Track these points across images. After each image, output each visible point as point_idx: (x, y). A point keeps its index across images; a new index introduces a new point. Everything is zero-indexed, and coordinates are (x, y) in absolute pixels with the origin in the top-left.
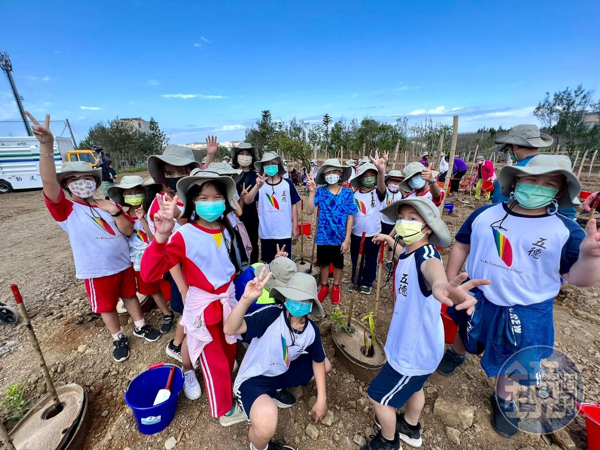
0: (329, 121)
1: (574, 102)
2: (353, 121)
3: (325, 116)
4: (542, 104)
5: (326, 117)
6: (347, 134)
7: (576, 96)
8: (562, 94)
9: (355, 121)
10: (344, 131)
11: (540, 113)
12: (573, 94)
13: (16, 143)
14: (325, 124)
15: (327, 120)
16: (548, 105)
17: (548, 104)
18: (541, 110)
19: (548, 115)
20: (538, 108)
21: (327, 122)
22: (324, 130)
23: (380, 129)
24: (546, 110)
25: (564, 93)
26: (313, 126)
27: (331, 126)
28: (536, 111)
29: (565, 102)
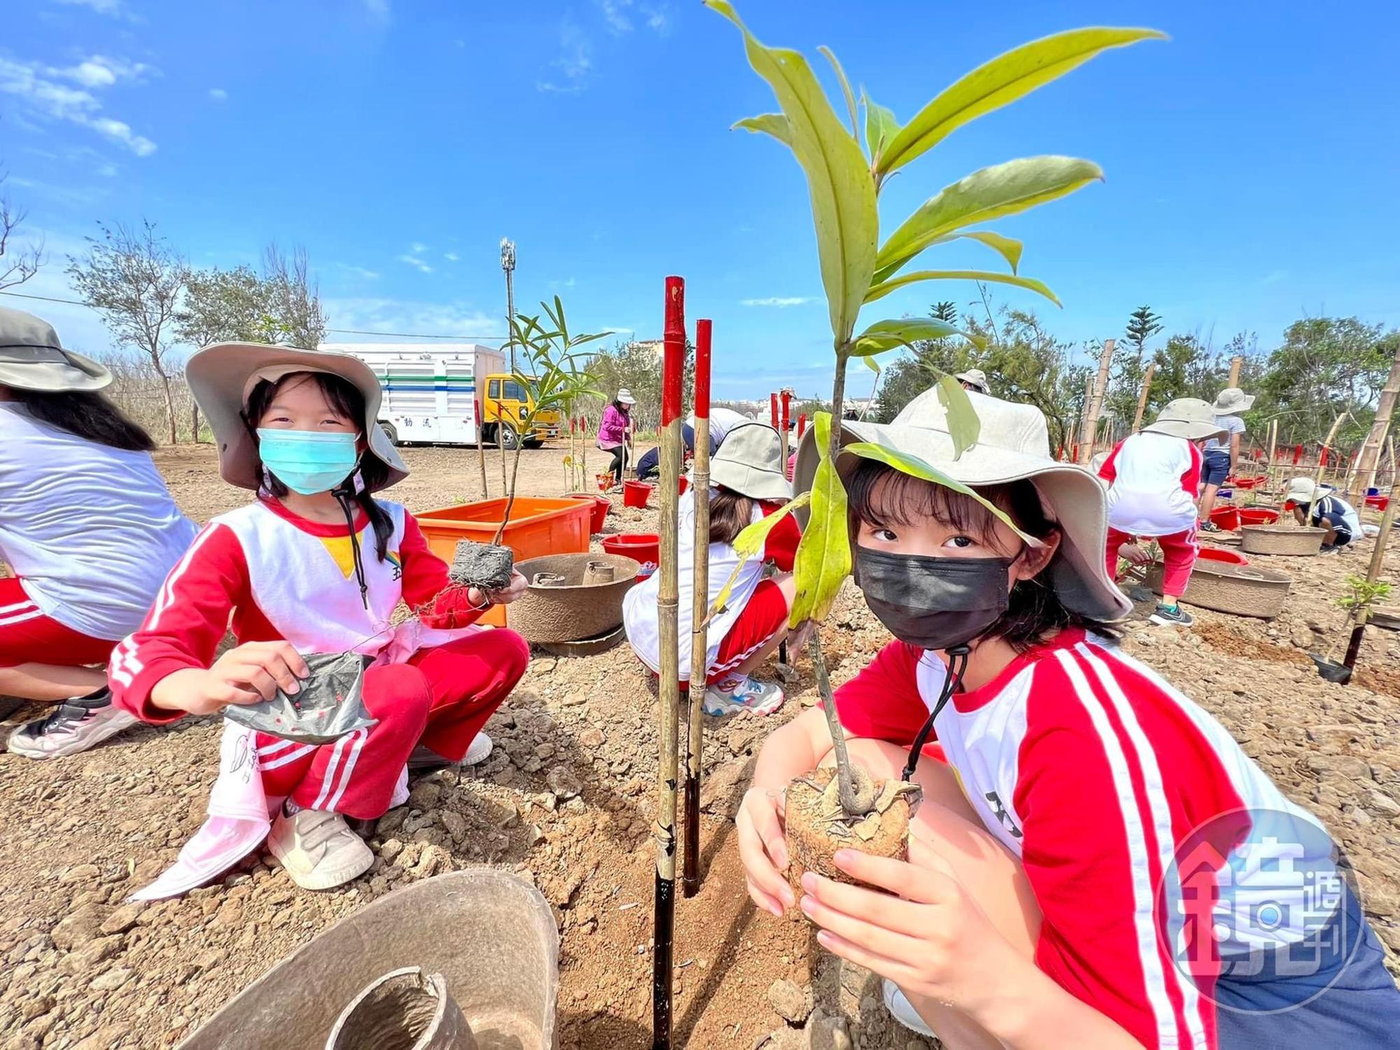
0: (1151, 328)
2: (1238, 341)
3: (1136, 315)
5: (1141, 315)
6: (1209, 376)
9: (1248, 339)
10: (1201, 365)
13: (418, 356)
14: (1131, 337)
15: (1141, 325)
21: (1143, 331)
22: (1126, 357)
23: (1380, 351)
26: (1089, 345)
27: (1155, 343)
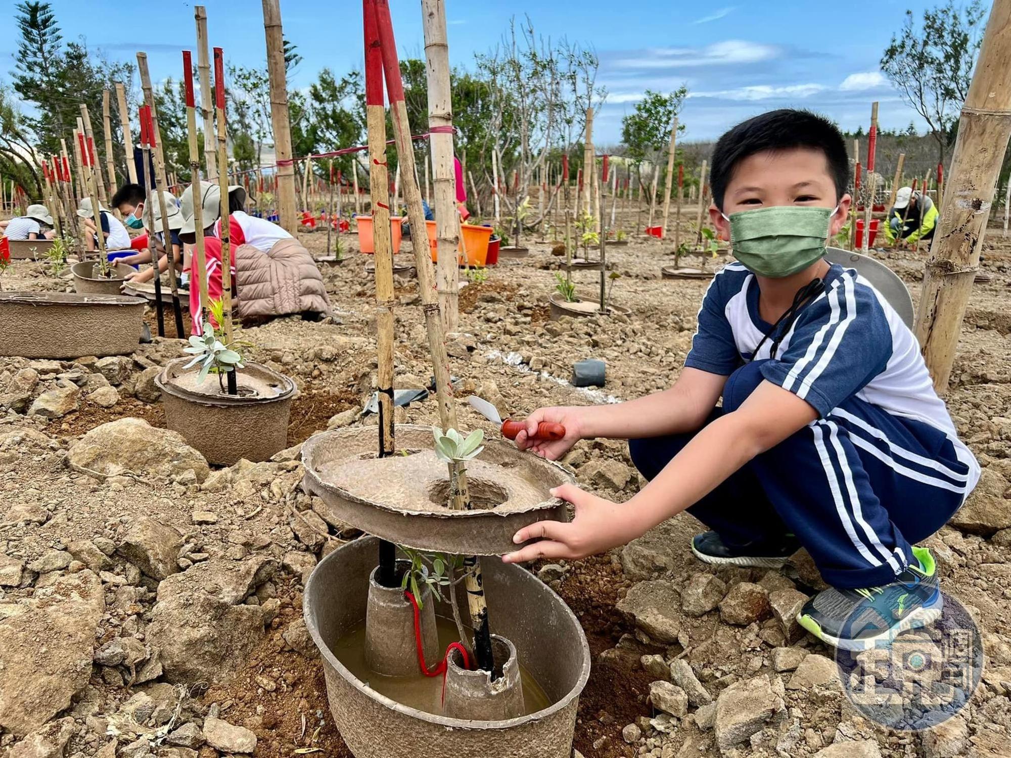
1: (966, 40)
4: (898, 43)
7: (971, 23)
8: (940, 15)
11: (894, 65)
12: (963, 19)
16: (913, 46)
17: (912, 42)
18: (897, 57)
19: (914, 74)
20: (891, 52)
24: (910, 59)
25: (943, 12)
28: (885, 60)
29: (948, 38)
